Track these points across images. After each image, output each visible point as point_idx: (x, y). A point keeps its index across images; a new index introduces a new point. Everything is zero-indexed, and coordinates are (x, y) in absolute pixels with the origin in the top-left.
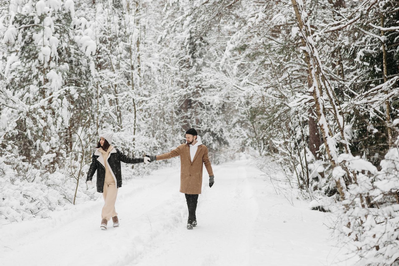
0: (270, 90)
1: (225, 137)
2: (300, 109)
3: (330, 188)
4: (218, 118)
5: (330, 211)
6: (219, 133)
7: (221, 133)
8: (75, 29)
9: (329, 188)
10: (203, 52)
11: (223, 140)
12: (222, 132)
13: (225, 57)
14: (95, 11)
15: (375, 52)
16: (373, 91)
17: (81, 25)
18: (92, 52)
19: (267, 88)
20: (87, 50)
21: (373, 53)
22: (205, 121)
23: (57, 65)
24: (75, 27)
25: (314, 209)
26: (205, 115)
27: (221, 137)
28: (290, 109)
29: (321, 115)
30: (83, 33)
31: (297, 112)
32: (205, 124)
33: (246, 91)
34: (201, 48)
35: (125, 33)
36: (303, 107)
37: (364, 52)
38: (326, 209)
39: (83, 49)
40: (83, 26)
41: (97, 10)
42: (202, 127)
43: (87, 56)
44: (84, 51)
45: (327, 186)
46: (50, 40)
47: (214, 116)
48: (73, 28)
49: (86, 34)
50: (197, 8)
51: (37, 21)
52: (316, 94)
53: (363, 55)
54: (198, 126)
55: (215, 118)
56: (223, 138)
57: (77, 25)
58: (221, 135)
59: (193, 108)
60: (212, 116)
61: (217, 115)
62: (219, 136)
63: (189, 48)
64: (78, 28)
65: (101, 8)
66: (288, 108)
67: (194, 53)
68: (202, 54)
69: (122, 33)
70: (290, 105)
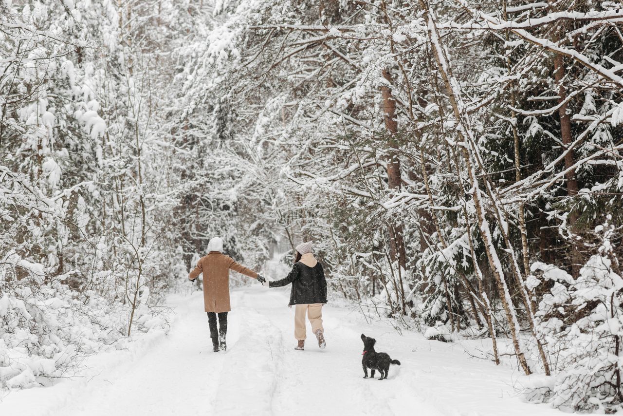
0: (337, 183)
1: (238, 250)
2: (400, 210)
3: (432, 315)
4: (231, 222)
5: (451, 341)
6: (229, 244)
7: (232, 243)
8: (75, 101)
9: (429, 315)
10: (236, 130)
11: (235, 254)
12: (234, 242)
13: (256, 134)
14: (83, 73)
15: (500, 136)
16: (511, 189)
17: (83, 95)
18: (99, 133)
19: (334, 180)
20: (93, 130)
21: (497, 139)
22: (212, 226)
23: (53, 151)
24: (74, 98)
25: (431, 338)
26: (211, 217)
27: (232, 250)
28: (386, 210)
29: (482, 220)
30: (86, 107)
31: (395, 215)
32: (212, 231)
33: (306, 185)
34: (232, 124)
35: (124, 103)
36: (402, 208)
37: (486, 138)
38: (447, 338)
39: (87, 128)
40: (85, 97)
41: (86, 71)
42: (208, 235)
43: (93, 138)
44: (88, 132)
45: (427, 313)
46: (43, 116)
47: (225, 219)
48: (71, 99)
49: (91, 108)
50: (236, 71)
51: (22, 89)
52: (476, 197)
53: (485, 141)
54: (201, 234)
55: (226, 222)
56: (236, 251)
57: (76, 95)
58: (232, 247)
59: (194, 208)
60: (222, 220)
61: (228, 218)
62: (230, 248)
63: (217, 124)
64: (79, 99)
65: (92, 68)
66: (383, 209)
67: (223, 131)
68: (234, 132)
69: (121, 103)
70: (386, 205)
